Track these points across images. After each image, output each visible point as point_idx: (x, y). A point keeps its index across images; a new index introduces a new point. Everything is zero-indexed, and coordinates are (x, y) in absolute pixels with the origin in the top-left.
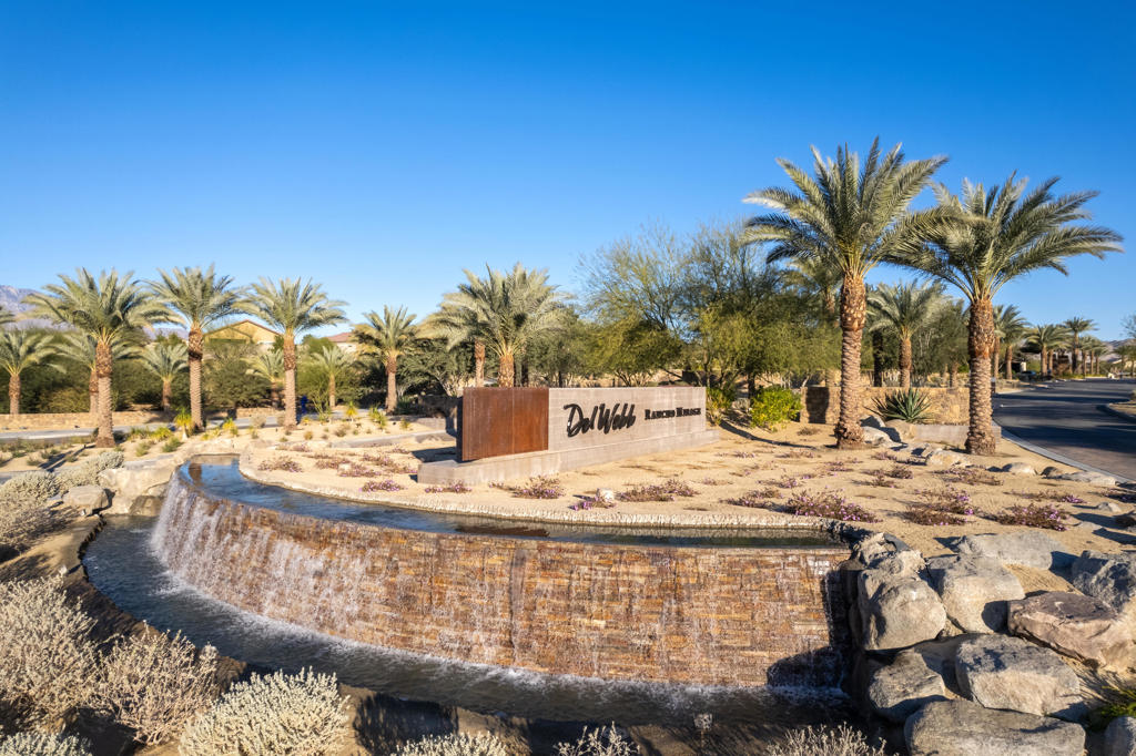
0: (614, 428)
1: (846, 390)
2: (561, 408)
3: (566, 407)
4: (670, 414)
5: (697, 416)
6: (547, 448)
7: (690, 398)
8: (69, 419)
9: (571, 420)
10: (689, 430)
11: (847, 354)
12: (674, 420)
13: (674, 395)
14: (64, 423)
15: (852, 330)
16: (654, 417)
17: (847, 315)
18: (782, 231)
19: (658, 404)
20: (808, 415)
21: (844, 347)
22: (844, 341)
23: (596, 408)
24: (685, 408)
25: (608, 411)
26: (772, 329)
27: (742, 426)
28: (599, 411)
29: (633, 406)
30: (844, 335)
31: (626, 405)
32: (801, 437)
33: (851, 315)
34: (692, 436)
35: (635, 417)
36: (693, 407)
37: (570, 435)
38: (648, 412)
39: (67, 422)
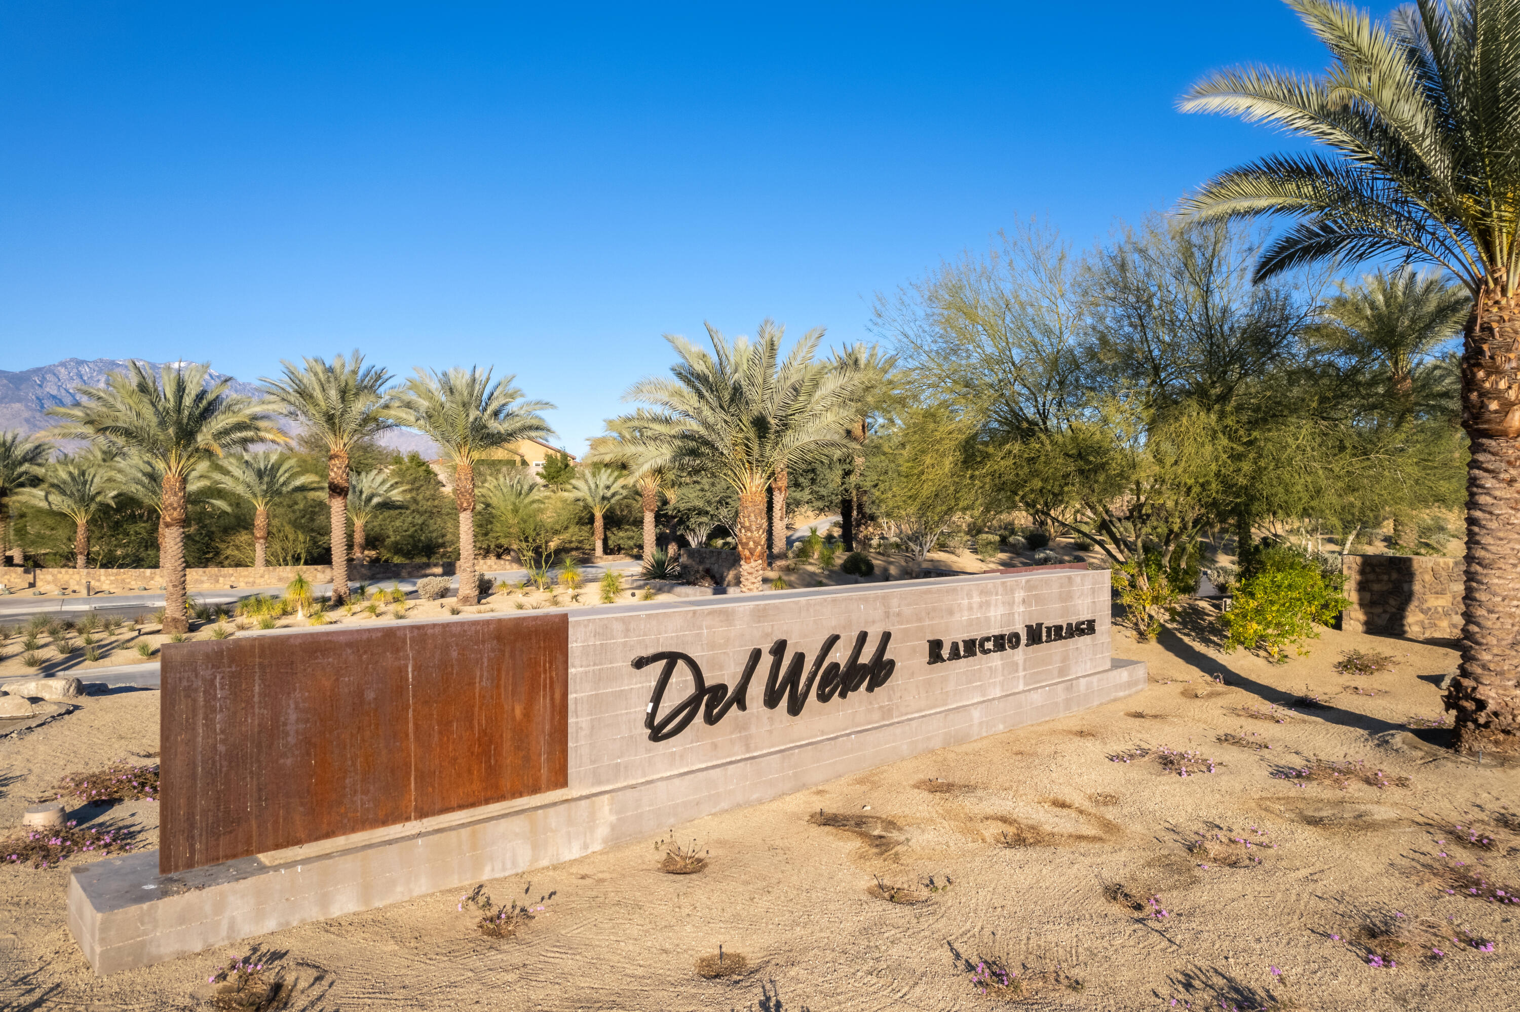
0: (824, 697)
1: (1482, 596)
2: (624, 665)
3: (640, 663)
4: (1002, 642)
5: (1086, 639)
6: (564, 784)
7: (1066, 597)
8: (224, 576)
9: (657, 698)
10: (1062, 672)
11: (1483, 499)
12: (1020, 655)
13: (1019, 595)
14: (217, 581)
15: (1504, 434)
16: (955, 654)
17: (1483, 394)
18: (1291, 187)
19: (970, 623)
20: (1362, 617)
21: (1473, 482)
22: (1474, 464)
23: (756, 655)
24: (1049, 622)
25: (799, 659)
26: (1274, 434)
27: (1207, 642)
28: (767, 661)
29: (886, 637)
30: (1476, 448)
31: (862, 638)
32: (1347, 679)
33: (1497, 394)
34: (1070, 685)
35: (892, 663)
36: (1074, 621)
37: (657, 733)
38: (935, 647)
39: (221, 580)
